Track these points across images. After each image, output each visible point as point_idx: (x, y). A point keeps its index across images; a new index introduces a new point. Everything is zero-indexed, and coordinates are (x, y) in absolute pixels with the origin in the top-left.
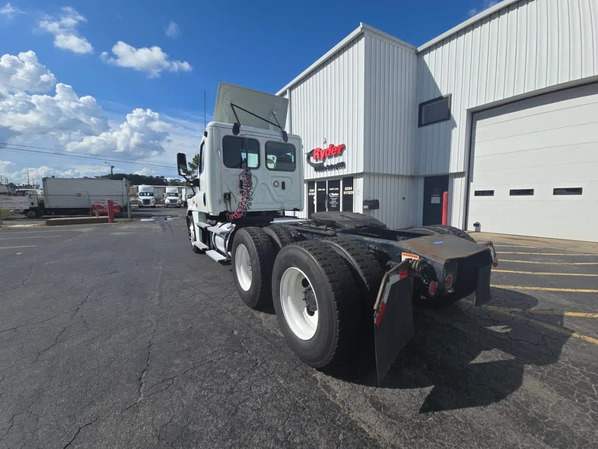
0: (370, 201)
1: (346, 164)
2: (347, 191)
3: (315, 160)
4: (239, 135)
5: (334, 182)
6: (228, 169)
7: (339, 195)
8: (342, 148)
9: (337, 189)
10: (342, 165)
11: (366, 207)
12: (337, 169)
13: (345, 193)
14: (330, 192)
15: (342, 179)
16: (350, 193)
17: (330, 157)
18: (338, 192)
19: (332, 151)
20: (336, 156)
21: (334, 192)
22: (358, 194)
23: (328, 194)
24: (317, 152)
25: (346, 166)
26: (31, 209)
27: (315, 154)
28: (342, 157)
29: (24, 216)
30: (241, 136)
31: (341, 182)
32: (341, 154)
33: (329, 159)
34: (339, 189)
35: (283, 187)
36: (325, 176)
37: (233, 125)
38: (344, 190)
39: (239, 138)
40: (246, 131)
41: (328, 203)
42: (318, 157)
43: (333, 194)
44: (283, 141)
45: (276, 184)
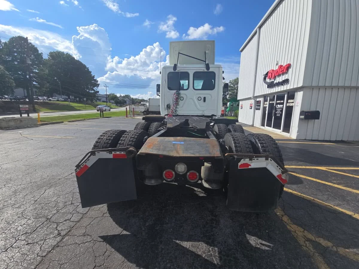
0: (306, 112)
1: (290, 80)
2: (289, 103)
3: (269, 79)
4: (177, 71)
5: (280, 97)
6: (170, 91)
7: (283, 107)
8: (289, 67)
9: (282, 101)
10: (286, 81)
11: (303, 117)
12: (283, 85)
13: (288, 104)
14: (277, 104)
15: (286, 93)
16: (291, 105)
17: (279, 75)
18: (283, 104)
19: (280, 71)
20: (283, 74)
21: (280, 104)
22: (297, 106)
23: (276, 106)
24: (270, 73)
25: (290, 82)
26: (145, 111)
27: (269, 75)
28: (287, 75)
29: (143, 114)
30: (178, 71)
31: (286, 96)
32: (286, 73)
33: (278, 77)
34: (284, 101)
35: (205, 101)
36: (274, 91)
37: (173, 65)
38: (287, 102)
39: (177, 72)
40: (181, 68)
41: (275, 112)
42: (270, 77)
43: (279, 106)
44: (206, 70)
45: (200, 99)
